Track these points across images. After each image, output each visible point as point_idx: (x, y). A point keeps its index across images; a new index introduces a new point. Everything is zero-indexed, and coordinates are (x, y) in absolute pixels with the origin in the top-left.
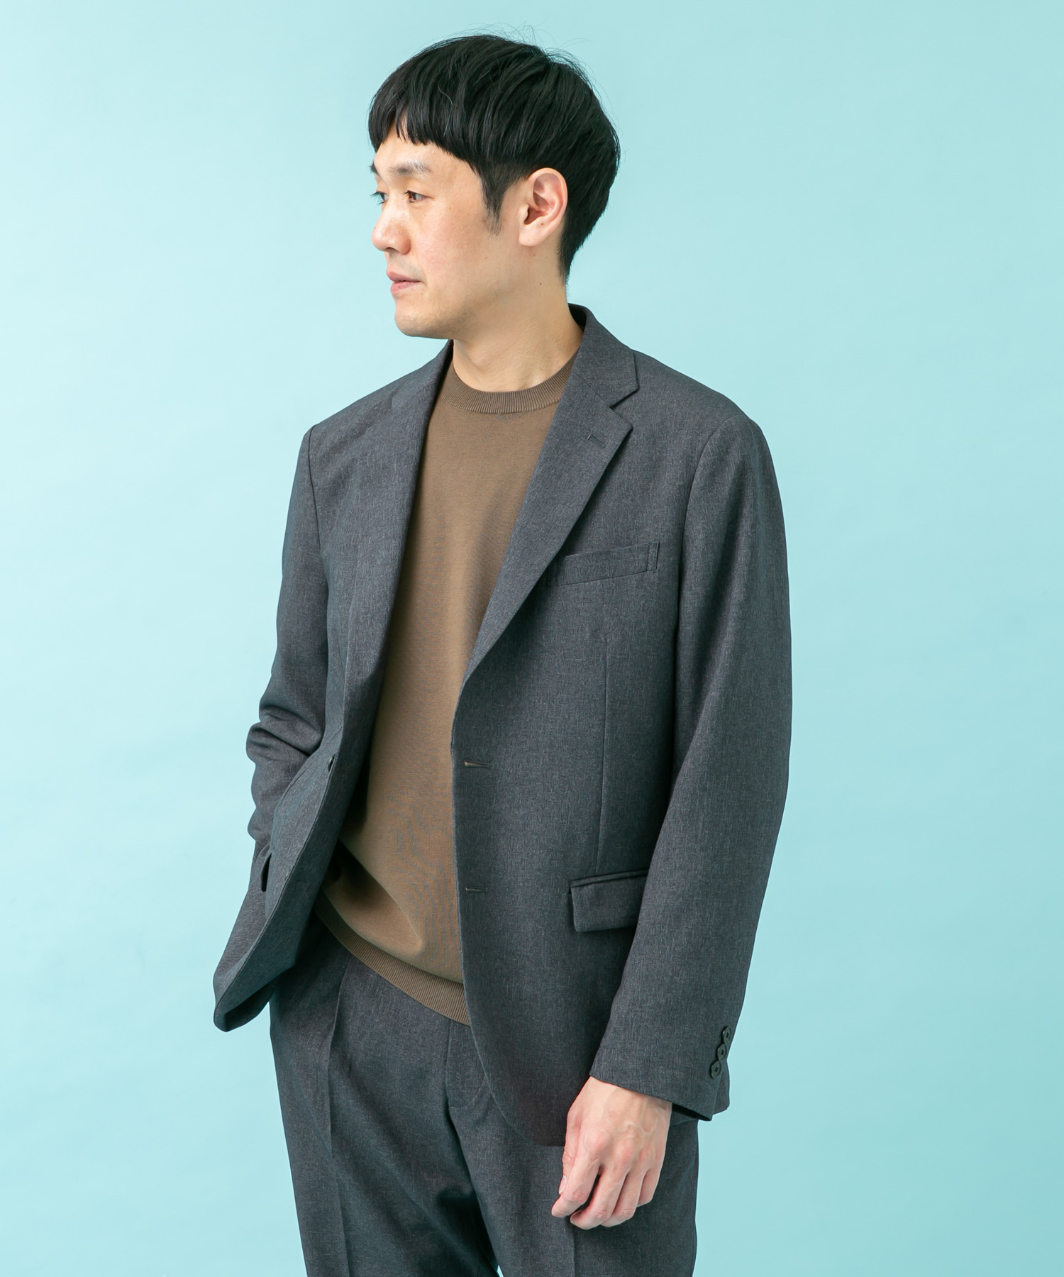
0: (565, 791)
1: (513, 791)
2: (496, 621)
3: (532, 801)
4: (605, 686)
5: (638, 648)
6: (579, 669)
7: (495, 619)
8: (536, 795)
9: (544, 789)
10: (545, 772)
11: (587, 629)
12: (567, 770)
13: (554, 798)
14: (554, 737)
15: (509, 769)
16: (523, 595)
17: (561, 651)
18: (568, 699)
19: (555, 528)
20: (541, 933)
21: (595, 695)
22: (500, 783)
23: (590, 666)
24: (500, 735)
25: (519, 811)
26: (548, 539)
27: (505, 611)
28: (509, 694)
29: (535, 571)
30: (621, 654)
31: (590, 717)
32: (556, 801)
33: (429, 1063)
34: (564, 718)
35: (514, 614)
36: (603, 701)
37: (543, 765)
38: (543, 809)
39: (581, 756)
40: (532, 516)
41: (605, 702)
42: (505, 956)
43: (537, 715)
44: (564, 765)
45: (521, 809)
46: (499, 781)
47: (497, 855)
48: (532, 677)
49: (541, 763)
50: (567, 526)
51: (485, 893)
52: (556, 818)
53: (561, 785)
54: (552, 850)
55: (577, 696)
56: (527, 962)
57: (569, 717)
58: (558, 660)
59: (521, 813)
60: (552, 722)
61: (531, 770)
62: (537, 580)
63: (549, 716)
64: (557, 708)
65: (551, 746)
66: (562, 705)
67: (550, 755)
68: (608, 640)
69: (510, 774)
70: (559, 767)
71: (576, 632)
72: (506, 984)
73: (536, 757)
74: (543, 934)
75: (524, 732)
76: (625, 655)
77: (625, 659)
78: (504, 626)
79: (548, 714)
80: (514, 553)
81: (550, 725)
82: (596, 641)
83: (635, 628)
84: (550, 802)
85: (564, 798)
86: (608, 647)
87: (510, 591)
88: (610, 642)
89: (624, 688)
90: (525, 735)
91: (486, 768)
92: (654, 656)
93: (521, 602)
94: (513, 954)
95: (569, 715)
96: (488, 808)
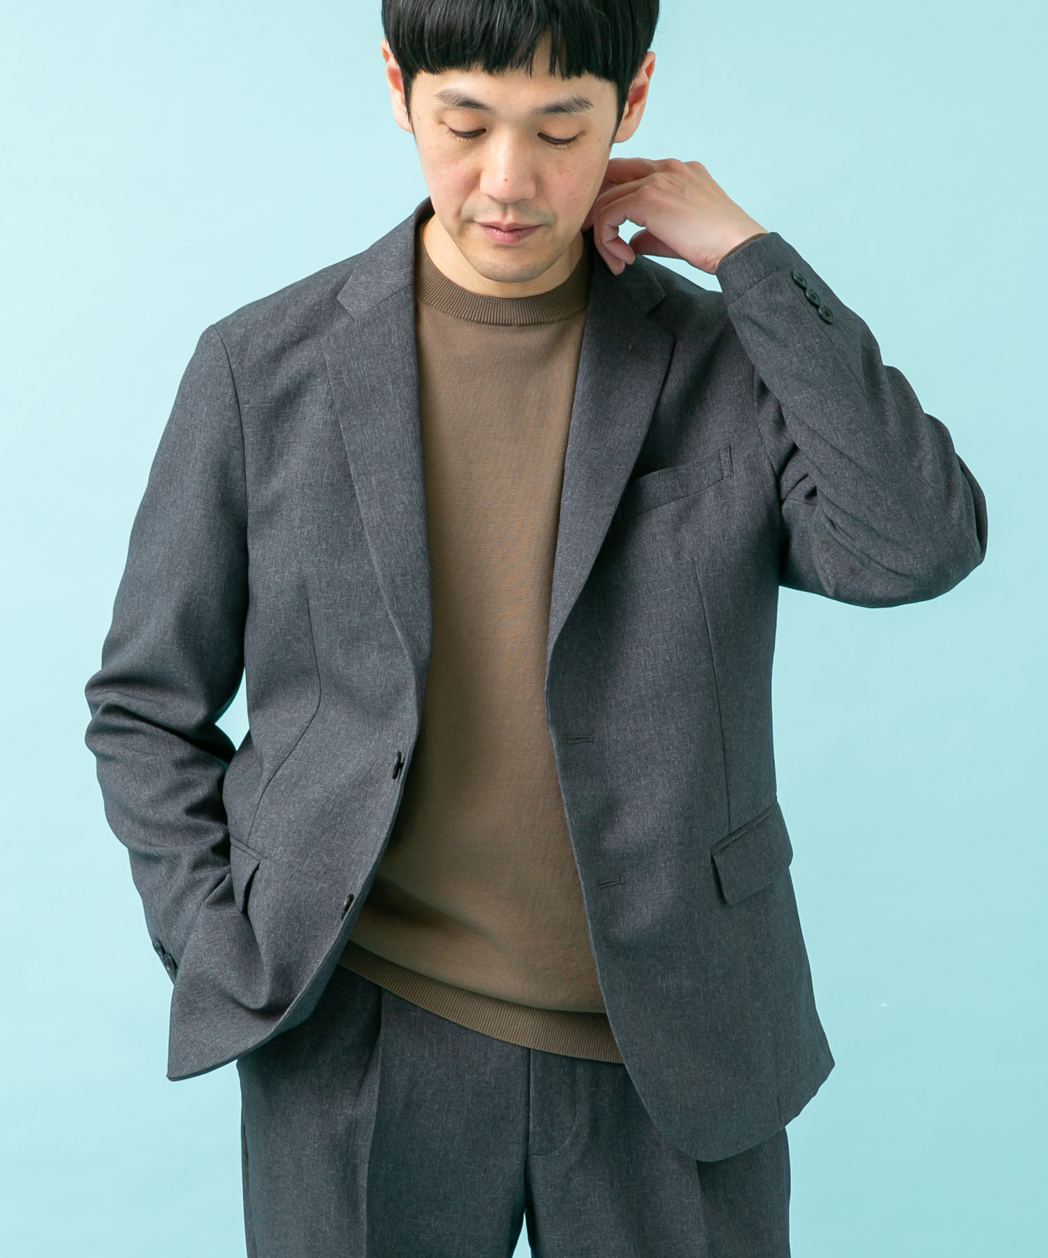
0: (687, 745)
1: (626, 761)
2: (575, 568)
3: (652, 766)
4: (704, 612)
5: (732, 560)
6: (669, 601)
7: (573, 566)
8: (655, 758)
9: (663, 749)
10: (658, 729)
11: (669, 553)
12: (683, 720)
13: (677, 756)
14: (659, 686)
15: (615, 737)
16: (601, 532)
17: (644, 586)
18: (664, 638)
19: (619, 453)
20: (694, 916)
21: (695, 626)
22: (609, 755)
23: (681, 594)
24: (596, 700)
25: (640, 782)
26: (613, 466)
27: (584, 555)
28: (596, 651)
29: (608, 504)
30: (714, 571)
31: (695, 651)
32: (680, 759)
33: (505, 1108)
34: (666, 661)
35: (596, 557)
36: (705, 630)
37: (654, 721)
38: (668, 772)
39: (695, 701)
40: (588, 439)
41: (708, 631)
42: (658, 952)
43: (633, 665)
44: (678, 716)
45: (642, 779)
46: (608, 753)
47: (627, 837)
48: (617, 625)
49: (651, 719)
50: (634, 451)
51: (622, 884)
52: (685, 779)
53: (681, 739)
54: (689, 817)
55: (675, 631)
56: (683, 953)
57: (671, 659)
58: (643, 598)
59: (643, 783)
60: (653, 668)
61: (641, 731)
62: (613, 513)
63: (648, 663)
64: (654, 651)
65: (658, 697)
66: (659, 646)
67: (659, 707)
68: (695, 559)
69: (618, 741)
70: (672, 719)
71: (656, 560)
72: (662, 982)
73: (644, 714)
74: (696, 917)
75: (622, 689)
76: (719, 571)
77: (719, 575)
78: (586, 573)
79: (645, 661)
80: (577, 485)
81: (650, 673)
82: (682, 564)
83: (723, 537)
84: (673, 761)
85: (688, 753)
86: (697, 567)
87: (583, 530)
88: (699, 560)
89: (726, 609)
90: (625, 692)
91: (589, 741)
92: (752, 564)
93: (600, 541)
94: (667, 947)
95: (670, 656)
96: (604, 786)
